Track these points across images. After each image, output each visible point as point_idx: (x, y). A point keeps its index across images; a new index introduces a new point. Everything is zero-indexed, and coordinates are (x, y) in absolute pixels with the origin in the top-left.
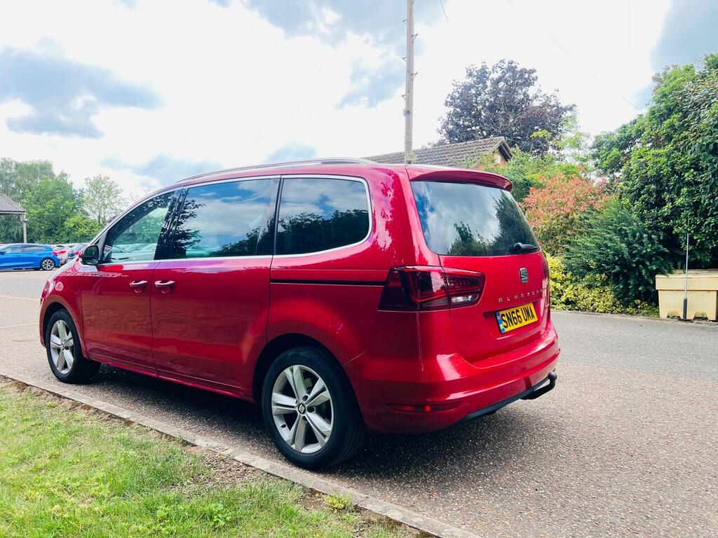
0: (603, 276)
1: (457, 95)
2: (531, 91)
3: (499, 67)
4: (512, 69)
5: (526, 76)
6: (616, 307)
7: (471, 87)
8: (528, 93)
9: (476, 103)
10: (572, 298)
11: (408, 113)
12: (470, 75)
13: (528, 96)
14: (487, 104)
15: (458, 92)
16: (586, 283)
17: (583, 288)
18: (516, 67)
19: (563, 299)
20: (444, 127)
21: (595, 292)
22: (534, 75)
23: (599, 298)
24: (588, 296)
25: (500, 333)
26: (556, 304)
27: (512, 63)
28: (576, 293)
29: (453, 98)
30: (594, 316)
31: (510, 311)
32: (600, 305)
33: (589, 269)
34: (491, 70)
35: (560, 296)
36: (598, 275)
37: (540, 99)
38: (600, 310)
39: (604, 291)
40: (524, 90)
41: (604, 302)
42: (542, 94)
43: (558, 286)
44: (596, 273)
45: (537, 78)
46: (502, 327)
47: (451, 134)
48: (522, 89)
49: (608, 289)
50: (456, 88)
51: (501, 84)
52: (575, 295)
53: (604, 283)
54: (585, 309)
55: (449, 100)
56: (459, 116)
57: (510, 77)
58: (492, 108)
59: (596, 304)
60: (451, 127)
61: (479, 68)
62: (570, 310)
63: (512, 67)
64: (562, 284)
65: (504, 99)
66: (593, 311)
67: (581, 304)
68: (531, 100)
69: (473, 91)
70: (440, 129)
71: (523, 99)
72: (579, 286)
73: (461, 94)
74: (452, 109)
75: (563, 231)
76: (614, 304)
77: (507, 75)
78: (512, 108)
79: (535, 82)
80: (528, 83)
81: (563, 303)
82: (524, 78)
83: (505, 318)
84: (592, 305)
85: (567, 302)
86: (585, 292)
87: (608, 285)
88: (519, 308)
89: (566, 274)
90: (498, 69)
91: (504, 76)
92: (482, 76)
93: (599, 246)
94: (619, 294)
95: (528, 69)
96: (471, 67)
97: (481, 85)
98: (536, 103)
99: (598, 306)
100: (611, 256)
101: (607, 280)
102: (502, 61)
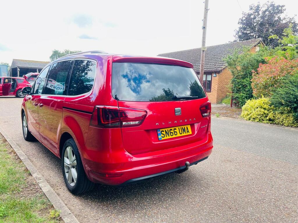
0: (289, 108)
1: (244, 19)
2: (282, 16)
3: (266, 4)
4: (272, 5)
5: (280, 8)
6: (294, 124)
7: (252, 14)
8: (280, 17)
9: (253, 22)
10: (272, 118)
11: (204, 28)
12: (251, 9)
13: (280, 18)
14: (259, 23)
15: (245, 17)
16: (280, 111)
17: (278, 113)
18: (275, 4)
19: (268, 118)
20: (237, 34)
21: (284, 116)
22: (284, 8)
23: (286, 119)
24: (280, 118)
25: (158, 140)
26: (264, 120)
27: (272, 3)
28: (274, 116)
29: (242, 20)
30: (282, 128)
31: (169, 129)
32: (286, 122)
33: (282, 105)
34: (262, 6)
35: (266, 116)
36: (286, 108)
37: (287, 19)
38: (286, 125)
39: (289, 115)
40: (278, 16)
41: (288, 121)
42: (287, 17)
43: (266, 112)
44: (285, 107)
45: (285, 9)
46: (160, 137)
47: (240, 37)
48: (277, 15)
49: (291, 115)
50: (244, 15)
51: (267, 13)
52: (274, 117)
53: (289, 112)
54: (278, 124)
55: (240, 21)
56: (245, 29)
57: (271, 9)
58: (262, 25)
59: (284, 122)
60: (240, 34)
61: (256, 5)
62: (271, 123)
63: (273, 4)
64: (268, 111)
65: (267, 20)
66: (282, 125)
67: (277, 121)
68: (282, 20)
69: (252, 17)
70: (235, 35)
71: (278, 20)
72: (277, 112)
73: (246, 18)
74: (241, 26)
75: (272, 85)
76: (293, 123)
77: (270, 8)
78: (272, 24)
79: (284, 11)
80: (281, 12)
81: (268, 120)
82: (279, 10)
83: (164, 133)
84: (282, 122)
85: (270, 120)
86: (279, 116)
87: (291, 113)
88: (177, 128)
89: (270, 106)
90: (266, 6)
91: (268, 9)
92: (258, 9)
93: (287, 93)
94: (296, 118)
95: (281, 5)
96: (252, 5)
97: (257, 14)
98: (284, 22)
99: (285, 123)
100: (293, 99)
101: (291, 110)
102: (268, 2)
